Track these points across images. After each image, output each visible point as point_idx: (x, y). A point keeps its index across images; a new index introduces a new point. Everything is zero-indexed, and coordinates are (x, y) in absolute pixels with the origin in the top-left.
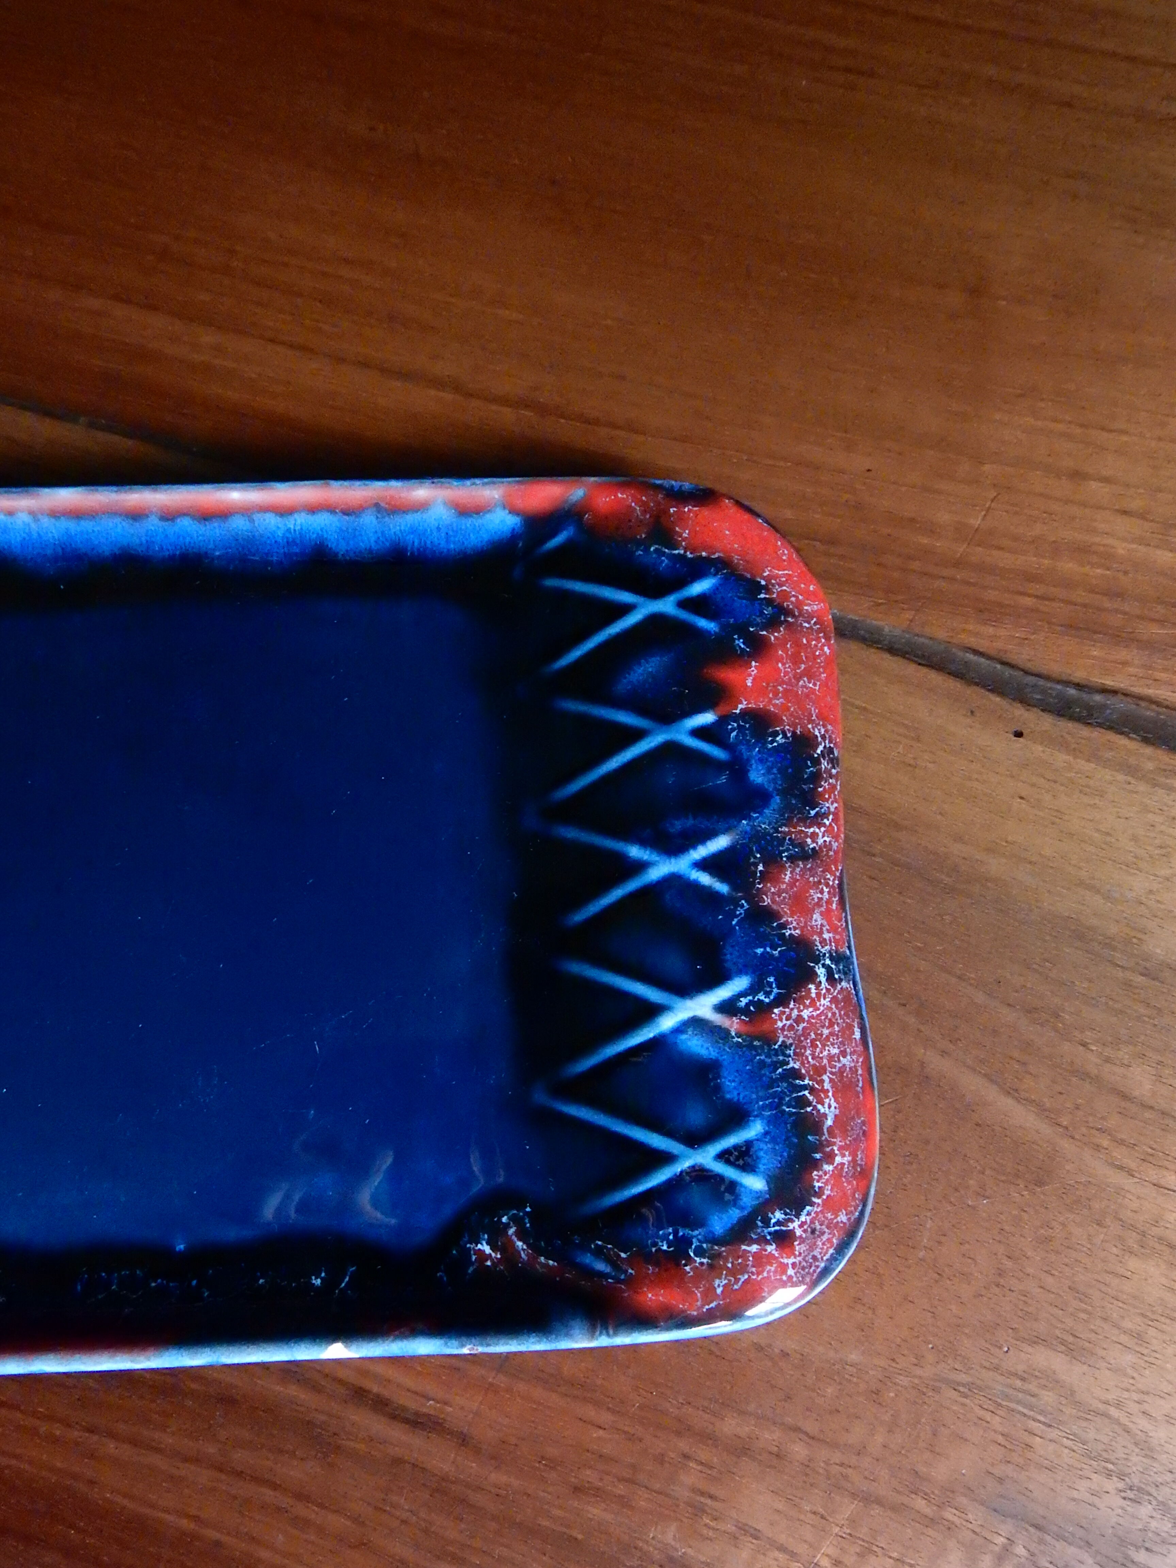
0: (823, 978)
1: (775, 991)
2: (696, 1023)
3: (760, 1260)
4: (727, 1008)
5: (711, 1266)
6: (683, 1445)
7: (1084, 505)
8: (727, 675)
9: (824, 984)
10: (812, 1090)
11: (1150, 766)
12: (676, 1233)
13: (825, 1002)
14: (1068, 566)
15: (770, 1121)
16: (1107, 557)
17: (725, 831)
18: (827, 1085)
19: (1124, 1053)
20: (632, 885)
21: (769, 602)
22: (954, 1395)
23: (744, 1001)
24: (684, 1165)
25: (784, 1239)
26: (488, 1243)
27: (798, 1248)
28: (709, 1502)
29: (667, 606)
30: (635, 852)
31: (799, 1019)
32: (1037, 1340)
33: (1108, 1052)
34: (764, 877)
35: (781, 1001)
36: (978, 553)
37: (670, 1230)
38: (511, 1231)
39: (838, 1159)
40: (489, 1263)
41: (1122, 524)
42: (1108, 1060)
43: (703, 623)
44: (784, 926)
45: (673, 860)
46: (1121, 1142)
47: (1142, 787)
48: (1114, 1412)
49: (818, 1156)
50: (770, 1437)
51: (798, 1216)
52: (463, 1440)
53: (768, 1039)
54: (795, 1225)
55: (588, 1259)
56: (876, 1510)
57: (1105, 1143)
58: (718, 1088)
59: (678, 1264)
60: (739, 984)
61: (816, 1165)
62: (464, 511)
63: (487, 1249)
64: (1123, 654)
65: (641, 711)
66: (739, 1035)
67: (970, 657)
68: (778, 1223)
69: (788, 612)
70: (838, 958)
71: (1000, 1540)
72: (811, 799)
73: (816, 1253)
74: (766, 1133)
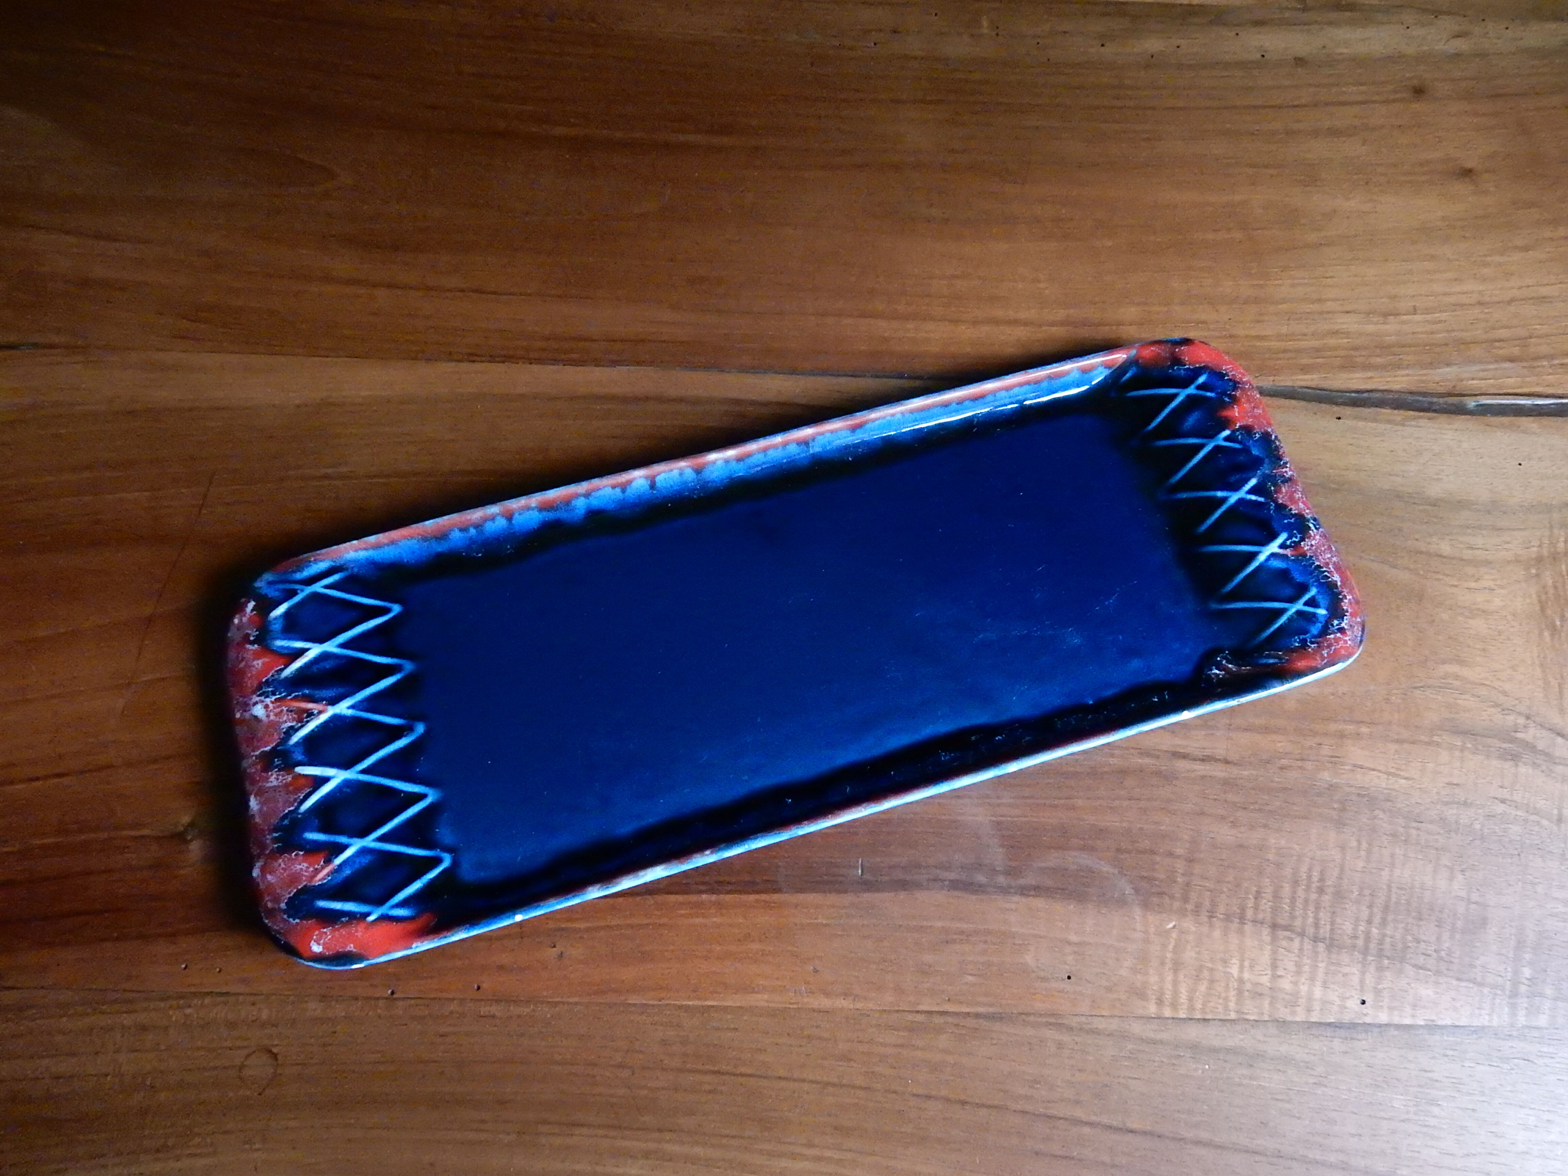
0: (1313, 528)
1: (1299, 536)
2: (1273, 555)
3: (1337, 640)
4: (1283, 546)
5: (1319, 647)
6: (1318, 740)
7: (1328, 312)
8: (1226, 413)
9: (1315, 530)
10: (1328, 572)
11: (1399, 418)
12: (1299, 638)
13: (1318, 537)
14: (1332, 341)
15: (1317, 587)
16: (1347, 335)
17: (1253, 477)
18: (1332, 570)
19: (1434, 539)
20: (1224, 508)
21: (1230, 380)
22: (1419, 692)
23: (1288, 542)
24: (1293, 610)
25: (1342, 630)
26: (1216, 669)
27: (1348, 633)
28: (1337, 759)
29: (1191, 390)
30: (1220, 494)
31: (1312, 545)
32: (1444, 662)
33: (1428, 540)
34: (1276, 492)
35: (1302, 539)
36: (1290, 345)
37: (1296, 637)
38: (1224, 662)
39: (1348, 597)
40: (1221, 676)
41: (1347, 318)
42: (1429, 543)
43: (1209, 394)
44: (1291, 510)
45: (1237, 493)
46: (1448, 575)
47: (1400, 428)
48: (1487, 683)
49: (1341, 597)
50: (1351, 728)
51: (1343, 621)
52: (1227, 762)
53: (1304, 555)
54: (1343, 625)
55: (1264, 661)
56: (1406, 746)
57: (1441, 577)
58: (1293, 578)
59: (1305, 649)
60: (1283, 537)
61: (1342, 600)
62: (1085, 371)
63: (1217, 672)
64: (1370, 374)
65: (1197, 436)
66: (1292, 556)
67: (1305, 390)
68: (1337, 625)
69: (1239, 383)
70: (1315, 520)
71: (1459, 744)
72: (1279, 458)
73: (1355, 634)
74: (1318, 592)
